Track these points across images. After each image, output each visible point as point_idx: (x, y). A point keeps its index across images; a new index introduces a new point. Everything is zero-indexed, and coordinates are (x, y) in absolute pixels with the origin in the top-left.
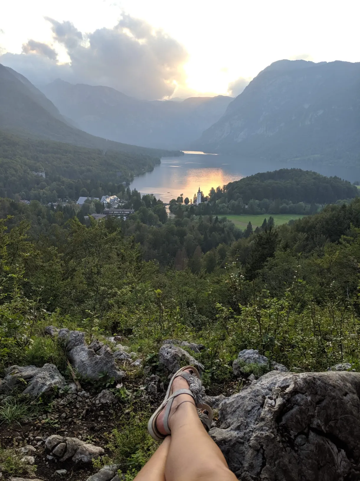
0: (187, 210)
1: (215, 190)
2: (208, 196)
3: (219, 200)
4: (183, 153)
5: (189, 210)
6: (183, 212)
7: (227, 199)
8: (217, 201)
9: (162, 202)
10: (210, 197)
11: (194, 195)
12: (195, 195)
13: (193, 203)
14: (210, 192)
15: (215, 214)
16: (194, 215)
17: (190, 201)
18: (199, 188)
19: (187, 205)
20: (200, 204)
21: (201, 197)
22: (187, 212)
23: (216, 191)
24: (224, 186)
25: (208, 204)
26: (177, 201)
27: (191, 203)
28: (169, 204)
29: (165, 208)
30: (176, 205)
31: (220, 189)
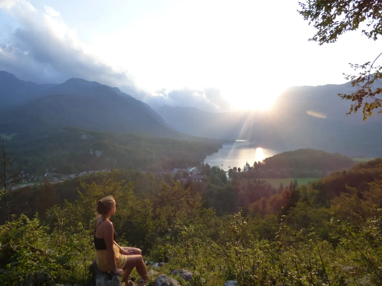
0: (240, 175)
6: (237, 176)
8: (259, 169)
9: (224, 171)
10: (254, 167)
11: (244, 166)
14: (254, 164)
15: (258, 178)
16: (244, 179)
18: (247, 162)
19: (239, 172)
20: (248, 171)
21: (248, 167)
23: (257, 163)
24: (263, 160)
25: (253, 172)
26: (233, 170)
27: (242, 171)
28: (228, 172)
31: (261, 162)
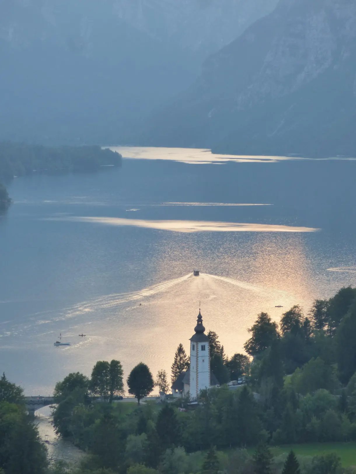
0: (142, 427)
1: (274, 325)
2: (244, 353)
3: (299, 374)
4: (117, 157)
5: (152, 424)
6: (124, 435)
7: (336, 366)
8: (288, 378)
9: (20, 391)
10: (251, 359)
11: (176, 350)
12: (181, 350)
13: (170, 392)
14: (250, 336)
15: (282, 442)
16: (180, 451)
17: (155, 378)
18: (200, 318)
19: (142, 402)
20: (204, 394)
21: (207, 360)
22: (144, 436)
23: (279, 330)
24: (319, 305)
25: (244, 394)
26: (93, 385)
27: (163, 389)
28: (55, 400)
29: (33, 418)
30: (88, 401)
31: (302, 320)
